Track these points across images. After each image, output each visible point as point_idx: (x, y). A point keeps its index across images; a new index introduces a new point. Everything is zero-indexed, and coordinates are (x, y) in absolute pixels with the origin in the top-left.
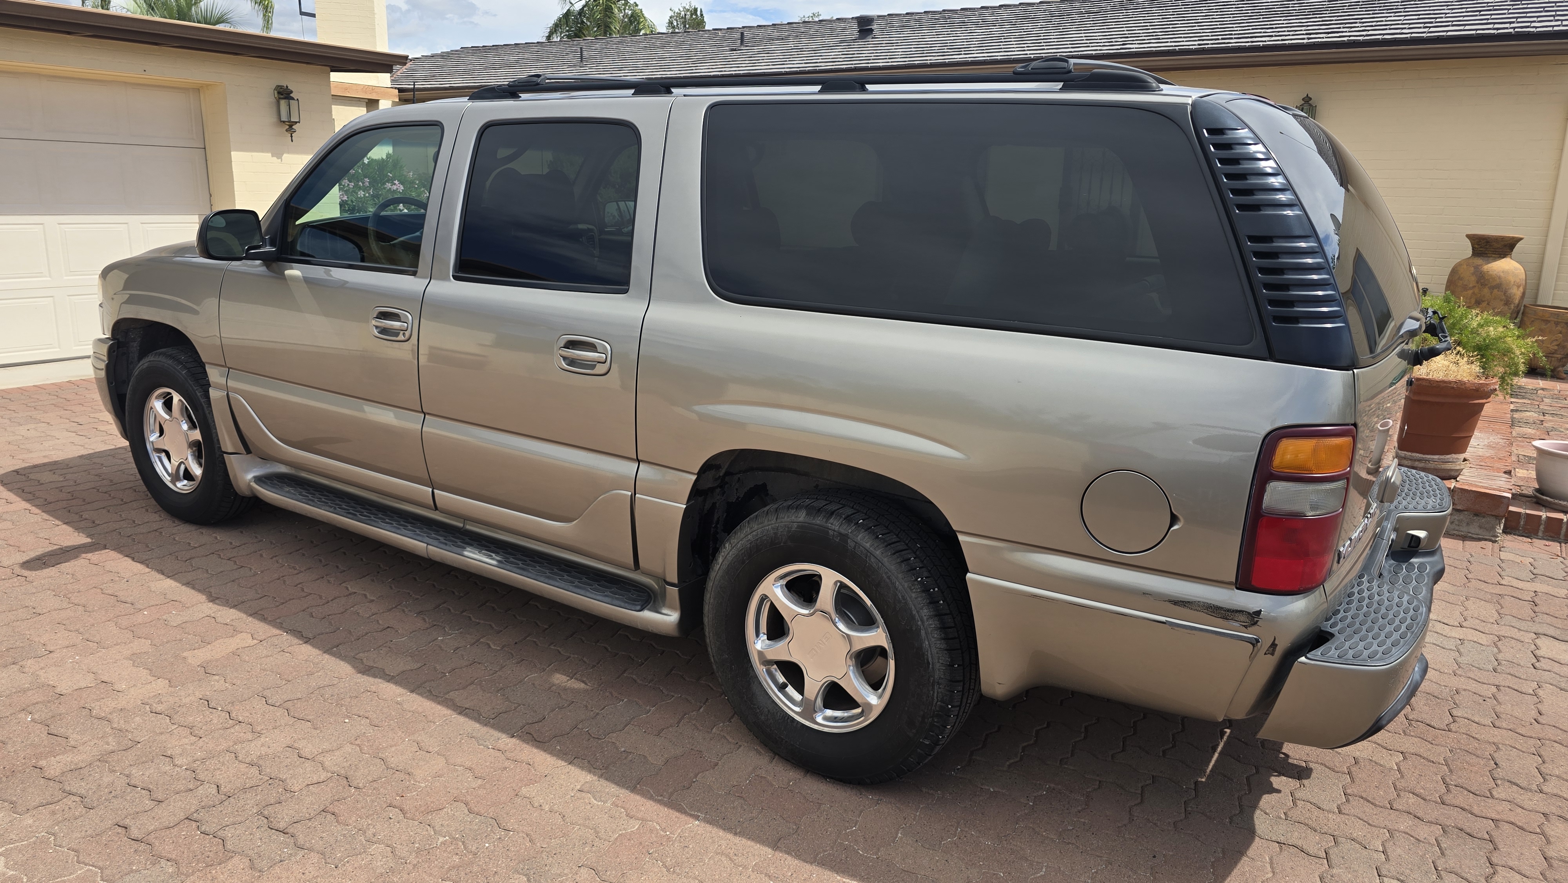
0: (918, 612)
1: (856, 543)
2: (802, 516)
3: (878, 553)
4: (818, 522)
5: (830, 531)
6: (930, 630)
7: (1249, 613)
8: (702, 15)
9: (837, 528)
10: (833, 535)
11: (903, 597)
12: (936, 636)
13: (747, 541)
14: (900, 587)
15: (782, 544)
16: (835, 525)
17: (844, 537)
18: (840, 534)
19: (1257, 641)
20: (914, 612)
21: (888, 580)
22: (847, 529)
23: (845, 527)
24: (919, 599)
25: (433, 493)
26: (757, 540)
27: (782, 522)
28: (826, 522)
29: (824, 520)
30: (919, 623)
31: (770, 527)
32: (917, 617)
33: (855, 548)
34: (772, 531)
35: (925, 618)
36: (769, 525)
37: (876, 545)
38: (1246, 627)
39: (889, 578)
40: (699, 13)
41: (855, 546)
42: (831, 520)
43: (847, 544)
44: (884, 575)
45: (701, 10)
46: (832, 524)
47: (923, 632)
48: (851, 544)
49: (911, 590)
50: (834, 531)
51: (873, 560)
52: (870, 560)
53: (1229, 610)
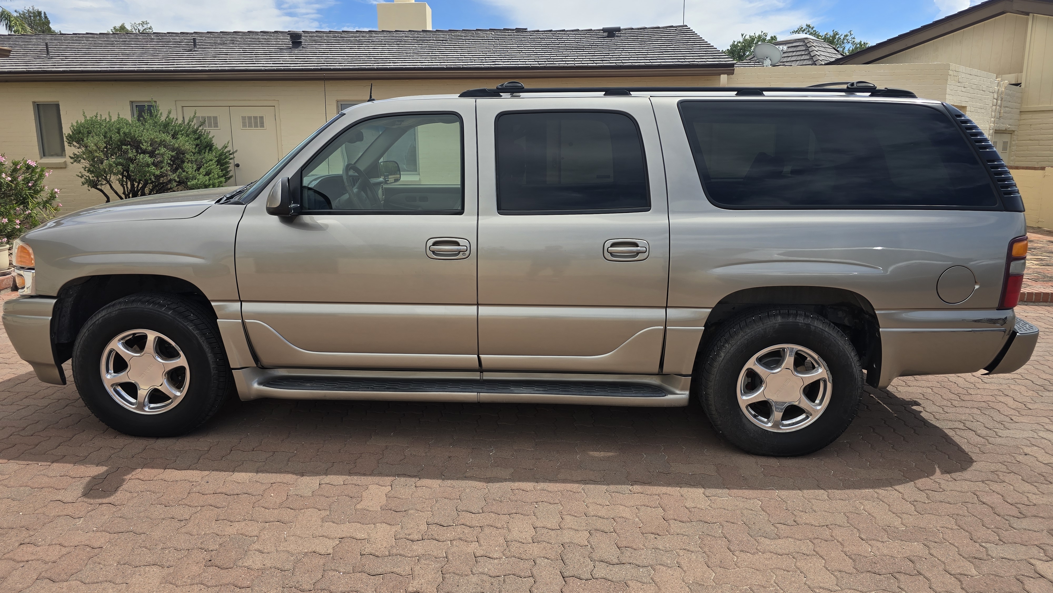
0: (850, 354)
1: (815, 327)
2: (779, 319)
3: (827, 329)
4: (791, 320)
5: (799, 324)
6: (855, 362)
7: (1003, 319)
8: (46, 17)
9: (802, 322)
10: (802, 325)
11: (843, 348)
12: (858, 364)
13: (745, 340)
14: (841, 344)
15: (769, 337)
16: (801, 320)
17: (808, 325)
18: (805, 324)
19: (1006, 330)
20: (849, 355)
21: (835, 342)
22: (808, 321)
23: (807, 320)
24: (849, 348)
25: (479, 358)
26: (752, 337)
27: (768, 325)
28: (796, 320)
29: (794, 319)
30: (851, 360)
31: (760, 329)
32: (850, 357)
33: (815, 330)
34: (762, 331)
35: (853, 357)
36: (759, 328)
37: (825, 326)
38: (1002, 325)
39: (835, 341)
40: (43, 15)
41: (815, 328)
42: (798, 318)
43: (811, 328)
44: (832, 340)
45: (45, 13)
46: (799, 320)
47: (853, 364)
48: (813, 328)
49: (845, 344)
50: (802, 323)
51: (826, 333)
52: (824, 334)
53: (996, 320)
